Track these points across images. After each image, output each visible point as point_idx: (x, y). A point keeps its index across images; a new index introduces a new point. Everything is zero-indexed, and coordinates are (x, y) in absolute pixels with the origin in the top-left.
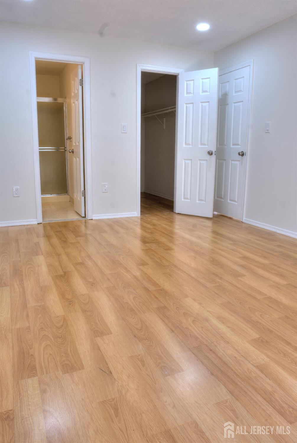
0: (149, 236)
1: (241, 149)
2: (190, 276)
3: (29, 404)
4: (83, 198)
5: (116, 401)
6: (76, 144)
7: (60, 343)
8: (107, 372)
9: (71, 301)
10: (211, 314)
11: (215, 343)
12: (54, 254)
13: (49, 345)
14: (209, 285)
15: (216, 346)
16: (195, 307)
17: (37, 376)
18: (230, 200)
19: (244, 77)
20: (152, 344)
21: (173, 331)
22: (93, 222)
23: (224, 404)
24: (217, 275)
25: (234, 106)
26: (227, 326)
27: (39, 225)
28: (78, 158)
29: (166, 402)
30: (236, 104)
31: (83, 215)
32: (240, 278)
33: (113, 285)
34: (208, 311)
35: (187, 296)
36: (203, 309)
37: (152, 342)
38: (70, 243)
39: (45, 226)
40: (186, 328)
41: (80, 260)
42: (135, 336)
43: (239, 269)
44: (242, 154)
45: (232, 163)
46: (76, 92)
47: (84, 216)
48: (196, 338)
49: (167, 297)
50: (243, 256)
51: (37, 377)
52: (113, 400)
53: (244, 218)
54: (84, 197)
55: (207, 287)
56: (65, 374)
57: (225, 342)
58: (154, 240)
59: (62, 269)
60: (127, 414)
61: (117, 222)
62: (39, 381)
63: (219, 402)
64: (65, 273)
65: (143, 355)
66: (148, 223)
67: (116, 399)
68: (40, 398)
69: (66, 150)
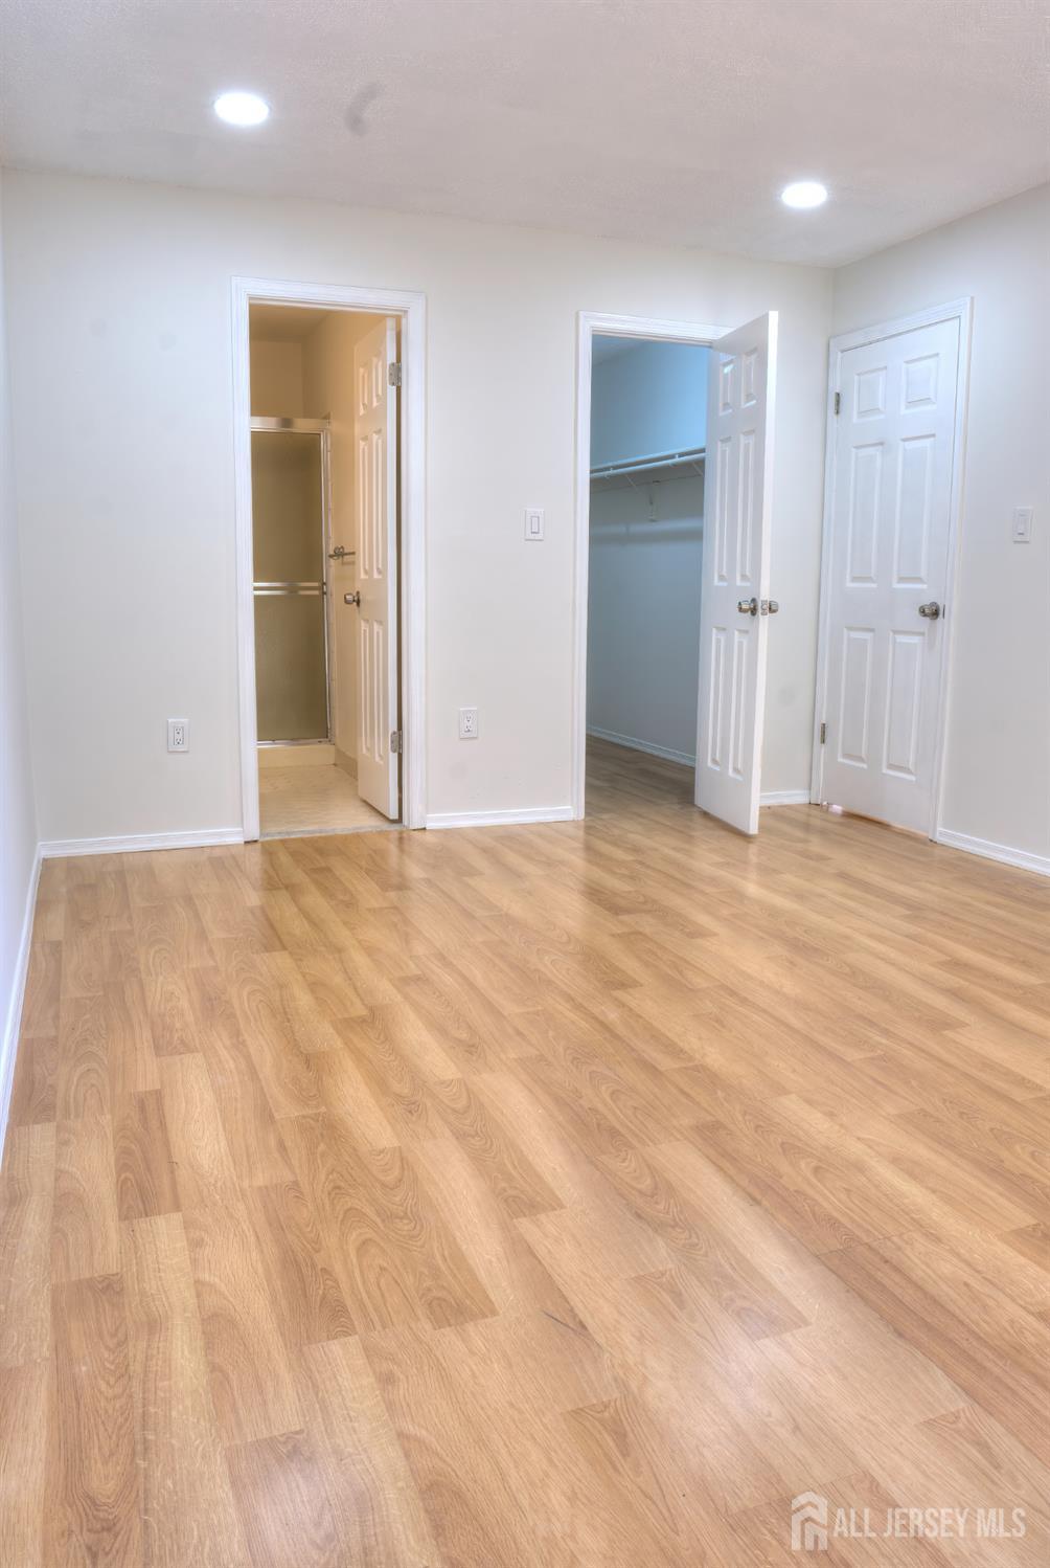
0: (627, 888)
1: (928, 595)
2: (787, 1026)
3: (348, 1414)
4: (393, 758)
5: (616, 1411)
6: (372, 576)
7: (404, 1233)
8: (571, 1325)
9: (414, 1103)
10: (870, 1147)
11: (895, 1239)
12: (323, 949)
13: (370, 1240)
14: (853, 1055)
15: (899, 1248)
16: (816, 1125)
17: (356, 1333)
18: (891, 766)
19: (937, 355)
20: (696, 1241)
21: (757, 1202)
22: (428, 838)
23: (948, 1425)
24: (872, 1023)
25: (905, 450)
26: (927, 1188)
27: (249, 847)
28: (380, 623)
29: (769, 1415)
30: (911, 445)
31: (394, 815)
32: (949, 1034)
33: (537, 1053)
34: (859, 1139)
35: (783, 1091)
36: (843, 1131)
37: (696, 1233)
38: (369, 910)
39: (269, 850)
40: (796, 1191)
41: (413, 969)
42: (639, 1216)
43: (941, 1002)
44: (933, 613)
45: (898, 640)
46: (375, 404)
47: (397, 817)
48: (834, 1223)
49: (719, 1093)
50: (949, 958)
51: (357, 1336)
52: (606, 1407)
53: (940, 829)
54: (396, 754)
55: (844, 1060)
56: (440, 1328)
57: (927, 1236)
58: (645, 903)
59: (362, 1000)
60: (655, 1448)
61: (510, 837)
62: (366, 1349)
63: (933, 1417)
64: (372, 1010)
65: (673, 1272)
66: (615, 844)
67: (613, 1404)
68: (379, 1398)
69: (324, 593)
